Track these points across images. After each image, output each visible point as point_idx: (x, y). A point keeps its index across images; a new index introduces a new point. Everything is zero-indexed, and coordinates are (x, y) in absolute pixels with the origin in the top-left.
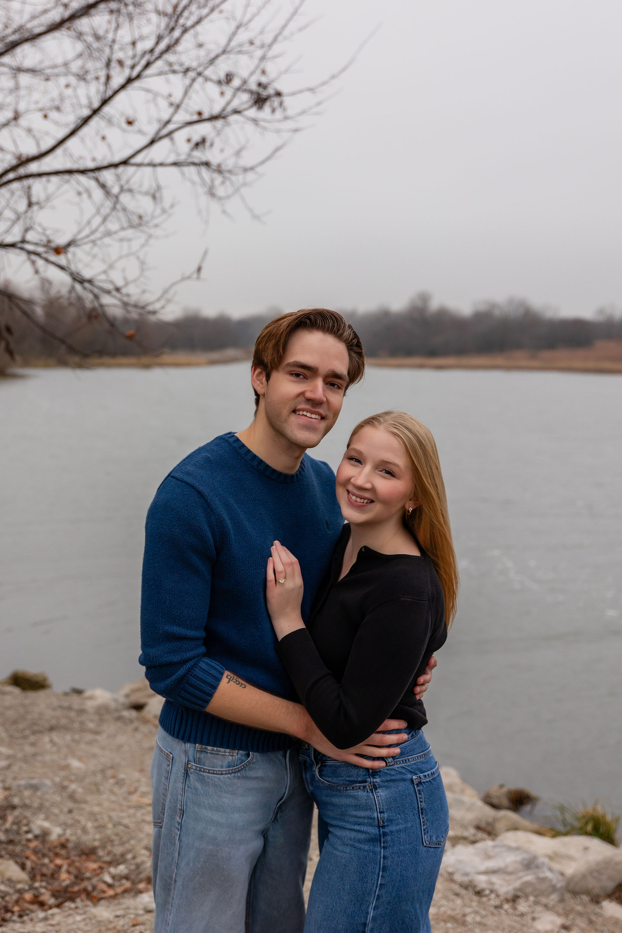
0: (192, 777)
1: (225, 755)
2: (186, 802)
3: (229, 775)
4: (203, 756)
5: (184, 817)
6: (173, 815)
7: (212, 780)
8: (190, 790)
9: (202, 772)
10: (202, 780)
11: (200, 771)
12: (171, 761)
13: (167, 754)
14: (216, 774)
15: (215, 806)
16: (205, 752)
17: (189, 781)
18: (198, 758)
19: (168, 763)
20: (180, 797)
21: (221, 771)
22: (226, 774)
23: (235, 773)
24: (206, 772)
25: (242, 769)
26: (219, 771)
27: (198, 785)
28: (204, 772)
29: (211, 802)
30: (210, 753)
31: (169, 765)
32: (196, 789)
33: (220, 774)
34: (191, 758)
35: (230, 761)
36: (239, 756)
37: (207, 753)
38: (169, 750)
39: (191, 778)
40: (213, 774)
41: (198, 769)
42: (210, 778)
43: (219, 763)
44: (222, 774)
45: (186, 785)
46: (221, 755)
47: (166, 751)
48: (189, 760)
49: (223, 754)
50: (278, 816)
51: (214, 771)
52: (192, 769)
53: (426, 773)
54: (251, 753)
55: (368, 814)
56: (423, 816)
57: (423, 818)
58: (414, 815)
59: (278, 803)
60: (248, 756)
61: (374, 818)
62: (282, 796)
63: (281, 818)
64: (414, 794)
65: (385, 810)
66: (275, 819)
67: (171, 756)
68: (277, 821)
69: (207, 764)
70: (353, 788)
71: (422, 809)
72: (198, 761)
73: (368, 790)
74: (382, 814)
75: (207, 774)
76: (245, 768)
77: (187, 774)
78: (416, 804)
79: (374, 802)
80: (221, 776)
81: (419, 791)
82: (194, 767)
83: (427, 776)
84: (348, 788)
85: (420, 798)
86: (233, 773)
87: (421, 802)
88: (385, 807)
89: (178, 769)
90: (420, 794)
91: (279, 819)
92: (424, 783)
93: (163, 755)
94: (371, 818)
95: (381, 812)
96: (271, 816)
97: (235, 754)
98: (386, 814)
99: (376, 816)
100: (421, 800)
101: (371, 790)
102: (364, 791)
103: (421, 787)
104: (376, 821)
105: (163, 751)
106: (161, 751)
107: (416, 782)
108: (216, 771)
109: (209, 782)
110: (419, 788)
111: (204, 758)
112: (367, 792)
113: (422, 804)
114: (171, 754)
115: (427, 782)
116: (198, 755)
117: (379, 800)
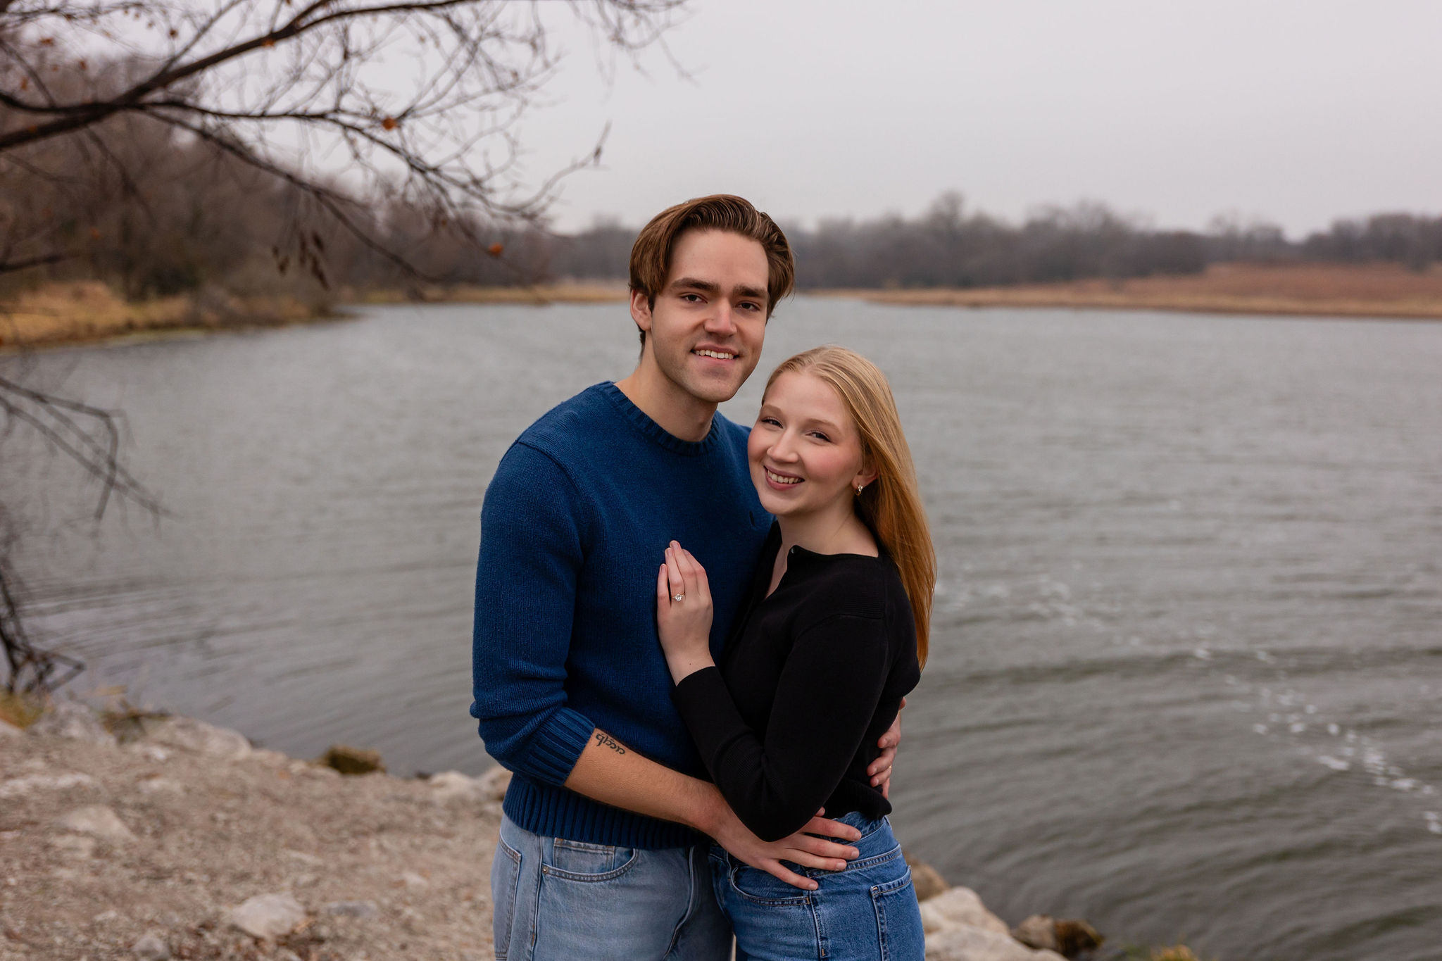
0: (549, 885)
1: (597, 854)
2: (540, 921)
3: (602, 883)
4: (564, 854)
5: (537, 944)
6: (522, 942)
7: (578, 889)
8: (545, 904)
9: (563, 878)
10: (563, 890)
11: (560, 876)
12: (519, 863)
13: (514, 853)
14: (584, 881)
15: (582, 927)
16: (566, 848)
17: (545, 891)
18: (558, 858)
19: (515, 865)
20: (531, 914)
21: (591, 876)
22: (598, 881)
23: (611, 879)
24: (568, 878)
25: (621, 874)
26: (587, 876)
27: (558, 897)
28: (566, 878)
29: (576, 921)
30: (574, 851)
31: (516, 869)
32: (554, 903)
33: (587, 881)
34: (547, 859)
35: (605, 863)
36: (616, 855)
37: (570, 850)
38: (517, 847)
39: (547, 887)
40: (580, 880)
41: (557, 874)
42: (575, 886)
43: (588, 864)
44: (592, 881)
45: (540, 898)
46: (591, 853)
47: (512, 849)
48: (544, 860)
49: (594, 851)
50: (679, 944)
51: (580, 876)
52: (548, 873)
53: (891, 883)
54: (634, 850)
55: (804, 940)
56: (884, 945)
57: (885, 948)
58: (871, 943)
59: (677, 925)
60: (631, 854)
61: (812, 947)
62: (683, 914)
63: (681, 946)
64: (871, 912)
65: (828, 935)
66: (673, 948)
67: (519, 855)
68: (678, 950)
69: (570, 866)
70: (783, 903)
71: (883, 934)
72: (557, 862)
73: (805, 906)
74: (824, 941)
75: (570, 881)
76: (625, 871)
77: (541, 881)
78: (875, 926)
79: (813, 924)
80: (590, 884)
81: (879, 908)
82: (551, 871)
83: (892, 887)
84: (776, 903)
85: (880, 918)
86: (608, 879)
87: (882, 924)
88: (829, 931)
89: (529, 873)
90: (880, 912)
91: (679, 948)
92: (887, 896)
93: (508, 854)
94: (808, 947)
95: (822, 939)
96: (668, 943)
97: (610, 852)
98: (829, 941)
99: (815, 944)
100: (882, 921)
101: (809, 906)
102: (799, 908)
103: (882, 903)
104: (816, 951)
105: (508, 848)
106: (504, 848)
107: (874, 895)
108: (583, 876)
109: (573, 893)
110: (879, 904)
111: (566, 857)
112: (804, 908)
113: (883, 927)
114: (519, 852)
115: (891, 895)
116: (557, 854)
117: (819, 921)
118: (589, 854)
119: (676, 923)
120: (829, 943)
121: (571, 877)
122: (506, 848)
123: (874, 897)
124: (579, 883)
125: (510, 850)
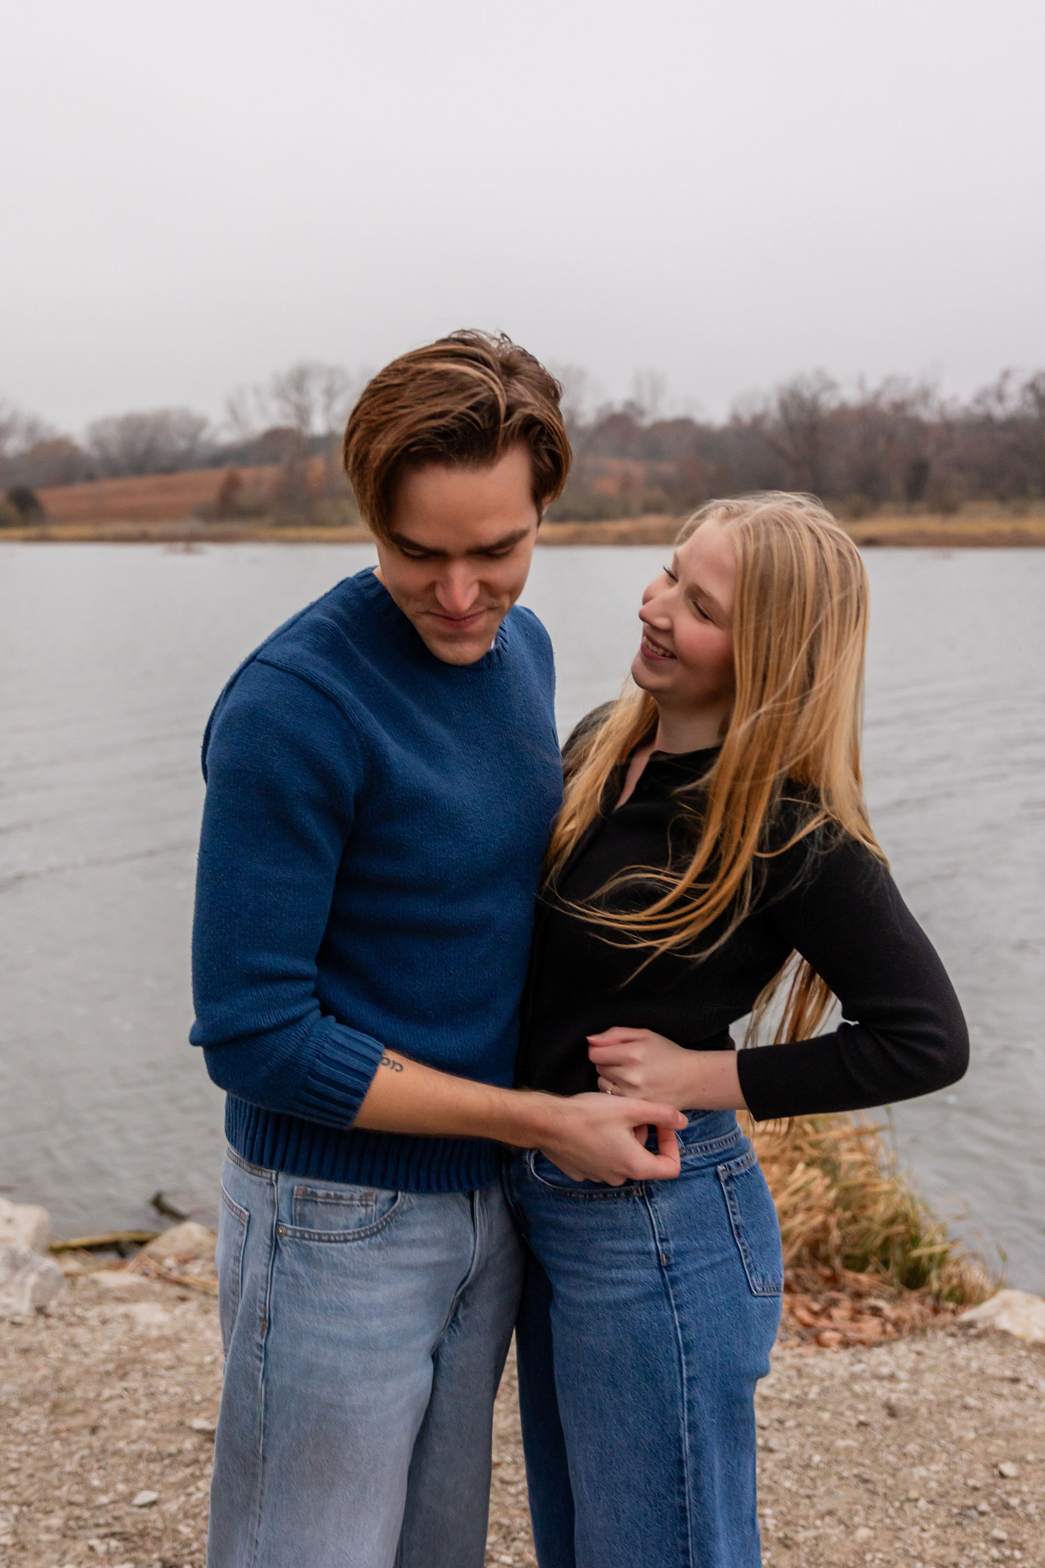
0: (287, 1251)
1: (353, 1206)
2: (274, 1302)
3: (360, 1242)
4: (308, 1208)
5: (271, 1334)
6: (247, 1332)
7: (327, 1254)
8: (283, 1277)
9: (305, 1239)
10: (308, 1257)
11: (303, 1238)
12: (246, 1224)
13: (241, 1211)
14: (336, 1241)
15: (333, 1306)
16: (311, 1201)
17: (282, 1260)
18: (299, 1215)
19: (241, 1228)
20: (261, 1294)
21: (344, 1234)
22: (354, 1240)
23: (371, 1236)
24: (314, 1240)
25: (383, 1227)
26: (339, 1235)
27: (300, 1268)
28: (310, 1239)
29: (325, 1298)
30: (322, 1203)
31: (241, 1234)
32: (295, 1275)
33: (340, 1242)
34: (285, 1214)
35: (363, 1217)
36: (378, 1205)
37: (316, 1202)
38: (244, 1204)
39: (285, 1255)
40: (329, 1241)
41: (298, 1234)
42: (323, 1250)
43: (342, 1221)
44: (346, 1241)
45: (275, 1269)
46: (344, 1205)
47: (239, 1207)
48: (280, 1218)
49: (348, 1202)
50: (460, 1316)
51: (329, 1235)
52: (286, 1235)
53: (739, 1160)
54: (400, 1194)
55: (638, 1244)
56: (742, 1240)
57: (743, 1244)
58: (723, 1239)
59: (457, 1291)
60: (395, 1199)
61: (649, 1253)
62: (465, 1274)
63: (464, 1319)
64: (720, 1201)
65: (669, 1234)
66: (453, 1321)
67: (247, 1213)
68: (458, 1324)
69: (317, 1222)
70: (605, 1195)
71: (737, 1227)
72: (300, 1219)
73: (637, 1199)
74: (665, 1244)
75: (317, 1243)
76: (387, 1223)
77: (275, 1246)
78: (726, 1218)
79: (648, 1221)
80: (344, 1245)
81: (729, 1193)
82: (289, 1233)
83: (741, 1164)
84: (595, 1196)
85: (732, 1206)
86: (367, 1236)
87: (734, 1213)
88: (671, 1229)
89: (260, 1239)
90: (731, 1198)
91: (461, 1321)
92: (737, 1177)
93: (233, 1214)
94: (644, 1253)
95: (662, 1240)
96: (447, 1315)
97: (370, 1203)
98: (671, 1242)
99: (654, 1249)
100: (734, 1210)
101: (642, 1199)
102: (628, 1201)
103: (732, 1187)
104: (655, 1258)
105: (233, 1205)
106: (230, 1208)
107: (723, 1177)
108: (334, 1235)
109: (320, 1260)
110: (729, 1188)
111: (311, 1212)
112: (634, 1201)
113: (735, 1217)
114: (247, 1210)
115: (742, 1175)
116: (298, 1208)
117: (657, 1218)
118: (343, 1208)
119: (457, 1287)
120: (672, 1245)
121: (317, 1237)
122: (231, 1206)
123: (722, 1179)
124: (328, 1245)
125: (237, 1208)
